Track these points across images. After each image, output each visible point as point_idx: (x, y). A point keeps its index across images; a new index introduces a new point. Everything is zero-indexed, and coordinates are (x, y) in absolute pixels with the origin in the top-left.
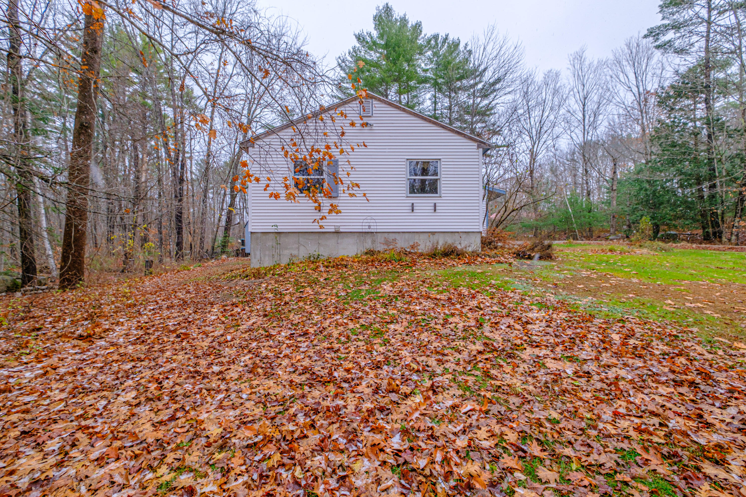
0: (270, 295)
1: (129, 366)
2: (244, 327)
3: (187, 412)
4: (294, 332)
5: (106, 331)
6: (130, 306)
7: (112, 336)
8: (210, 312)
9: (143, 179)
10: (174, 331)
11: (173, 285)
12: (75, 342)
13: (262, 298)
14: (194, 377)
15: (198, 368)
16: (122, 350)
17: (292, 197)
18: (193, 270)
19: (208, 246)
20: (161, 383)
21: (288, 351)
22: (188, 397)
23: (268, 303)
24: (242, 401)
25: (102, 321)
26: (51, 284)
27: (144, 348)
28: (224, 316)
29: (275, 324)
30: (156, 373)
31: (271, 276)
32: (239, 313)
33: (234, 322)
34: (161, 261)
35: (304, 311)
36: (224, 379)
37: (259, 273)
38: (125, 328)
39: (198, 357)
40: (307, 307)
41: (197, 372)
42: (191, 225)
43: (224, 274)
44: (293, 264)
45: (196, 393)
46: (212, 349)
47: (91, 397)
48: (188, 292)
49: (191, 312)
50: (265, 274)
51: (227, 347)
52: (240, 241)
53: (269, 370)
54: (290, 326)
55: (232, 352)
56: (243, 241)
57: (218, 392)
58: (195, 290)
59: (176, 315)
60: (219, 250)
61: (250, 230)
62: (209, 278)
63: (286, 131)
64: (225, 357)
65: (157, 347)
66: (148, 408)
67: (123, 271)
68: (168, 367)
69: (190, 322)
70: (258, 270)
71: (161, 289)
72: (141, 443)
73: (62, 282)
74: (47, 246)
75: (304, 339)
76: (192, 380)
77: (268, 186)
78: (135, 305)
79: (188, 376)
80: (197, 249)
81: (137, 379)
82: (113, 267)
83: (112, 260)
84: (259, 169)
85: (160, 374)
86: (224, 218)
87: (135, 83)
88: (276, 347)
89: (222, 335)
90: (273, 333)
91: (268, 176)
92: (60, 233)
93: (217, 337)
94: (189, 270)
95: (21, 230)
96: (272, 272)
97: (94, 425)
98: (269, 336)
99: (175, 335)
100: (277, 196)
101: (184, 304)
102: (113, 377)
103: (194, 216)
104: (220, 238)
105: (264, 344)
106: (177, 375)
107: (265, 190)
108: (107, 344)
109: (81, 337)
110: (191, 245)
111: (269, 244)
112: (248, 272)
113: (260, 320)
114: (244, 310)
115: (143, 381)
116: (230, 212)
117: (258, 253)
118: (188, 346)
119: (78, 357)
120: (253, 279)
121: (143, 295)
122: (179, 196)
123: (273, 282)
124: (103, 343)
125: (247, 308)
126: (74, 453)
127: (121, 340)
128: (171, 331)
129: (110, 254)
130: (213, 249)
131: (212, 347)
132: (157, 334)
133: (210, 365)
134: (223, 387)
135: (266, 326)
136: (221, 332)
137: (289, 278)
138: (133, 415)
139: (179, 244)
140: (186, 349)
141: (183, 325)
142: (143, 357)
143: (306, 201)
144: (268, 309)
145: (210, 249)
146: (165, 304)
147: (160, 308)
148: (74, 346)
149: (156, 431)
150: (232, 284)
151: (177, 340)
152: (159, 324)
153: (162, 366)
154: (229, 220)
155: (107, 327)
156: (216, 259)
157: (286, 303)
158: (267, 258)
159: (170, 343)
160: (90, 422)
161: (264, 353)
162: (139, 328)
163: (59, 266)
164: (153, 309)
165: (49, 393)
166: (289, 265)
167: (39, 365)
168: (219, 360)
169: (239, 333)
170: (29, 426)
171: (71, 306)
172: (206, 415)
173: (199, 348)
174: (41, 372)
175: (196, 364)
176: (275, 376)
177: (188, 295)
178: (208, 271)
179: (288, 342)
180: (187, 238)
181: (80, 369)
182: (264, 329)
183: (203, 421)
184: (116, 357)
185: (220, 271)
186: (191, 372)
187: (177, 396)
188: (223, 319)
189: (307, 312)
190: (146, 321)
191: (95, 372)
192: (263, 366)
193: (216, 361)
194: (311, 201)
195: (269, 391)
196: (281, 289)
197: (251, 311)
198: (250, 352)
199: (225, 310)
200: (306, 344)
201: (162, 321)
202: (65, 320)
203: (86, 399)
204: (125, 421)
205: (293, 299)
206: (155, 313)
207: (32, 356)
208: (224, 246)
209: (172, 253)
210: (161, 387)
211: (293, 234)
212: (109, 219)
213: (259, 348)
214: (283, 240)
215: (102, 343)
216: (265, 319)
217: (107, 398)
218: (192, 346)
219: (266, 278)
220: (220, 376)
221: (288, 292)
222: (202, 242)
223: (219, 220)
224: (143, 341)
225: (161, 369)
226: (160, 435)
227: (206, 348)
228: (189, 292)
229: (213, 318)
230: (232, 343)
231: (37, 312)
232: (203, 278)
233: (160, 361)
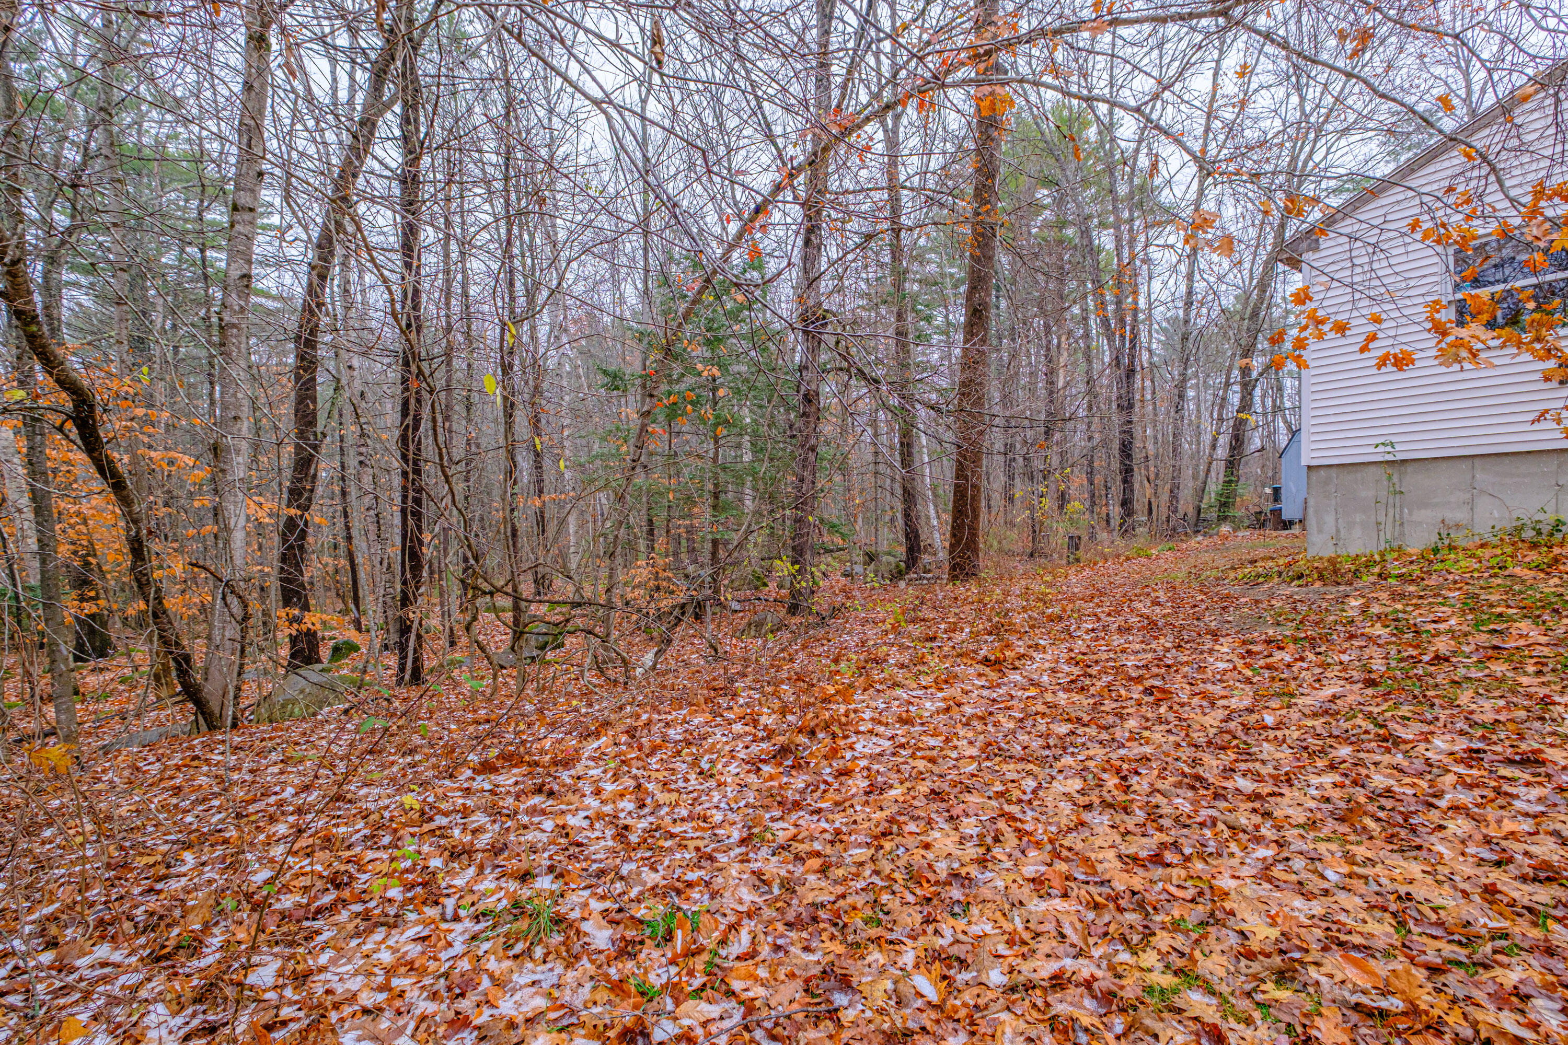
0: (1378, 630)
1: (1063, 729)
2: (1308, 701)
3: (1188, 859)
4: (1480, 745)
5: (1021, 657)
6: (1051, 619)
7: (1030, 668)
8: (1211, 651)
9: (1060, 384)
10: (1139, 680)
11: (1121, 586)
12: (981, 668)
13: (1352, 637)
14: (1193, 788)
15: (1200, 770)
16: (1049, 697)
17: (1464, 353)
18: (1158, 557)
19: (1186, 504)
20: (1124, 778)
21: (1465, 797)
22: (1185, 826)
23: (1373, 651)
24: (1326, 885)
25: (1013, 638)
26: (938, 572)
27: (1085, 702)
28: (1248, 666)
29: (1405, 710)
30: (1114, 756)
31: (1372, 579)
32: (1289, 666)
33: (1277, 684)
34: (1092, 537)
35: (1514, 692)
36: (1267, 815)
37: (1335, 572)
38: (1048, 657)
39: (1196, 746)
40: (1525, 680)
41: (1198, 778)
42: (1151, 463)
43: (1233, 568)
44: (1451, 548)
45: (1202, 824)
46: (1227, 737)
47: (1011, 767)
48: (1156, 603)
49: (1168, 645)
50: (1356, 574)
51: (1267, 739)
52: (1268, 490)
53: (1403, 833)
54: (1461, 725)
55: (1282, 755)
56: (1277, 491)
57: (1258, 840)
58: (1171, 599)
59: (1138, 647)
60: (1213, 514)
61: (1304, 462)
62: (1198, 576)
63: (1431, 169)
64: (1263, 762)
65: (1109, 705)
66: (1106, 819)
67: (1031, 555)
68: (1136, 751)
69: (1169, 666)
70: (1332, 561)
71: (1102, 594)
72: (1102, 883)
73: (953, 568)
74: (932, 513)
75: (1528, 777)
76: (1190, 794)
77: (1373, 338)
78: (1060, 618)
79: (1180, 782)
80: (1162, 511)
81: (1080, 758)
82: (1018, 548)
83: (1013, 535)
84: (1349, 297)
85: (1122, 759)
86: (1224, 440)
87: (1044, 207)
88: (1420, 775)
89: (1250, 711)
90: (1407, 734)
91: (1376, 309)
92: (947, 491)
93: (1239, 712)
94: (1148, 557)
95: (904, 489)
96: (1377, 570)
97: (1019, 815)
98: (1389, 741)
99: (1141, 688)
100: (1402, 361)
101: (1152, 627)
102: (1041, 742)
103: (1156, 443)
104: (1214, 487)
105: (1378, 758)
106: (1156, 772)
107: (1363, 349)
108: (1024, 682)
109: (986, 661)
110: (1150, 503)
111: (1367, 493)
112: (1302, 567)
113: (1354, 694)
114: (1302, 659)
115: (1091, 764)
116: (1239, 425)
117: (1330, 519)
118: (1171, 716)
119: (985, 693)
120: (1318, 584)
121: (1071, 601)
122: (1126, 406)
123: (1384, 596)
124: (1019, 678)
125: (1311, 656)
126: (997, 851)
127: (1045, 678)
128: (1131, 679)
129: (1011, 524)
130: (1199, 512)
131: (1228, 732)
132: (1106, 679)
133: (1227, 773)
134: (1267, 831)
135: (1376, 710)
136: (1247, 702)
137: (1440, 587)
138: (1082, 824)
139: (1126, 503)
140: (1168, 723)
141: (1155, 670)
142: (1086, 718)
143: (1507, 360)
144: (1378, 665)
145: (1191, 512)
146: (1115, 623)
147: (1105, 628)
148: (980, 675)
149: (1127, 871)
150: (1260, 593)
151: (1147, 699)
152: (1107, 660)
153: (1123, 746)
154: (1238, 441)
155: (1022, 651)
156: (1205, 534)
157: (1438, 659)
158: (1357, 532)
159: (1133, 702)
160: (1014, 809)
161: (1379, 781)
162: (1071, 661)
163: (947, 544)
164: (1093, 630)
165: (955, 742)
166: (1436, 551)
167: (940, 695)
168: (1250, 765)
169: (1295, 715)
170: (939, 785)
171: (967, 608)
172: (1233, 883)
173: (1196, 726)
174: (942, 705)
175: (1195, 762)
176: (1424, 853)
177: (1158, 609)
178: (1192, 561)
179: (1461, 769)
180: (1142, 491)
181: (991, 714)
182: (1369, 716)
183: (1227, 894)
184: (1041, 708)
185: (1222, 563)
186: (1184, 775)
187: (1161, 817)
188: (1249, 673)
189: (1529, 696)
190: (1084, 650)
191: (1011, 725)
192: (1381, 814)
193: (1243, 766)
194: (1527, 357)
195: (1409, 888)
196: (1416, 617)
197: (1325, 666)
198: (1332, 767)
199: (1249, 652)
200: (1536, 792)
201: (1112, 655)
202: (962, 630)
203: (1005, 767)
204: (1070, 830)
205: (1466, 649)
206: (1097, 639)
207: (931, 679)
208: (1224, 505)
209: (1112, 522)
210: (1129, 787)
211: (1444, 465)
212: (1009, 464)
213: (1359, 763)
214: (1413, 481)
215: (1016, 677)
216: (1370, 691)
217: (1036, 777)
218: (1180, 719)
219: (1358, 584)
220: (1257, 805)
221: (1442, 626)
222: (1174, 497)
223: (1214, 447)
224: (1082, 689)
225: (1122, 752)
226: (1137, 883)
227: (1214, 731)
228: (1158, 604)
229: (1222, 666)
230: (1279, 734)
231: (926, 612)
232: (1182, 574)
233: (1119, 734)
